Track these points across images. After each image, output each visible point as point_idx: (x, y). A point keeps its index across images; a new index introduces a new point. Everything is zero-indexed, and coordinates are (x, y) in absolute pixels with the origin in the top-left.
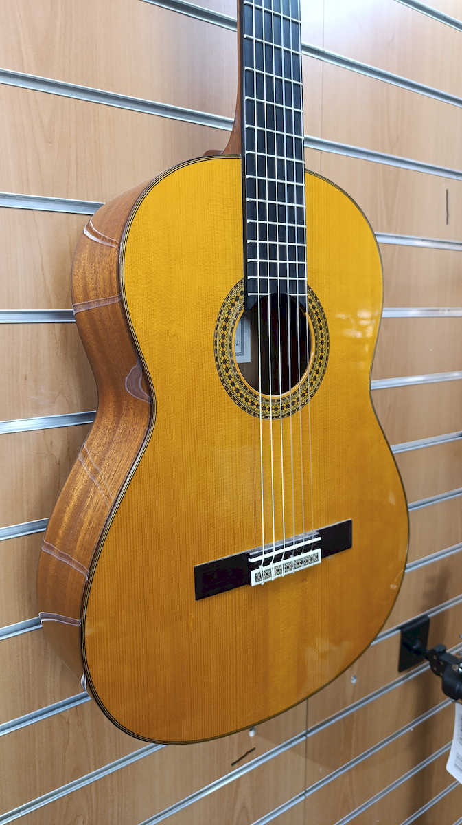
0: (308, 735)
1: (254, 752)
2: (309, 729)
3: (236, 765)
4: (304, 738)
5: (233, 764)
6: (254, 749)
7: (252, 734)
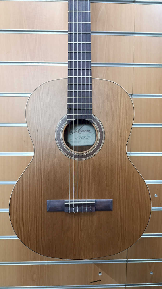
0: (127, 286)
1: (100, 281)
2: (127, 284)
3: (93, 283)
4: (125, 287)
5: (91, 282)
6: (101, 281)
7: (100, 275)
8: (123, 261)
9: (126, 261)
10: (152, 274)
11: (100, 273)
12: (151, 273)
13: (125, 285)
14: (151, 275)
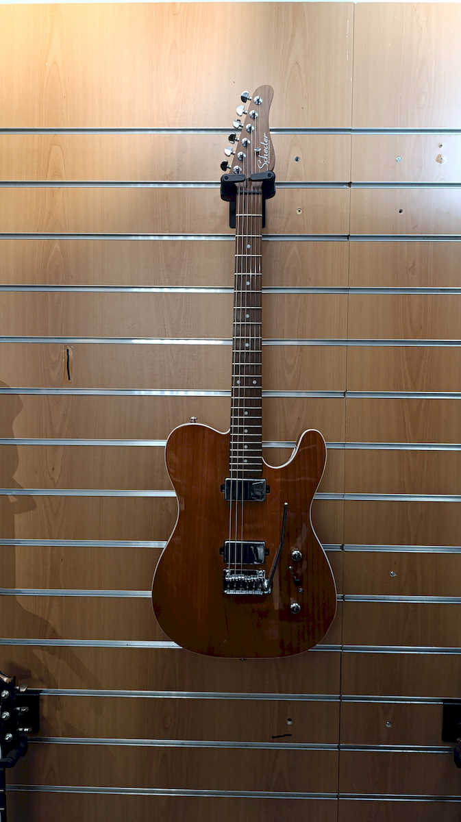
0: (341, 750)
2: (341, 745)
3: (276, 739)
4: (338, 750)
6: (290, 735)
7: (289, 723)
8: (334, 698)
9: (340, 698)
10: (389, 726)
11: (290, 720)
12: (387, 726)
13: (338, 747)
14: (388, 728)
